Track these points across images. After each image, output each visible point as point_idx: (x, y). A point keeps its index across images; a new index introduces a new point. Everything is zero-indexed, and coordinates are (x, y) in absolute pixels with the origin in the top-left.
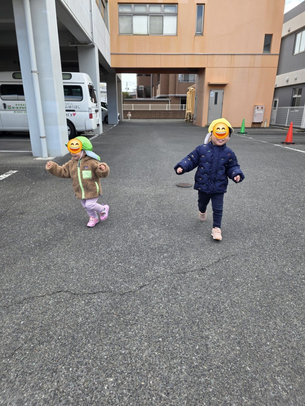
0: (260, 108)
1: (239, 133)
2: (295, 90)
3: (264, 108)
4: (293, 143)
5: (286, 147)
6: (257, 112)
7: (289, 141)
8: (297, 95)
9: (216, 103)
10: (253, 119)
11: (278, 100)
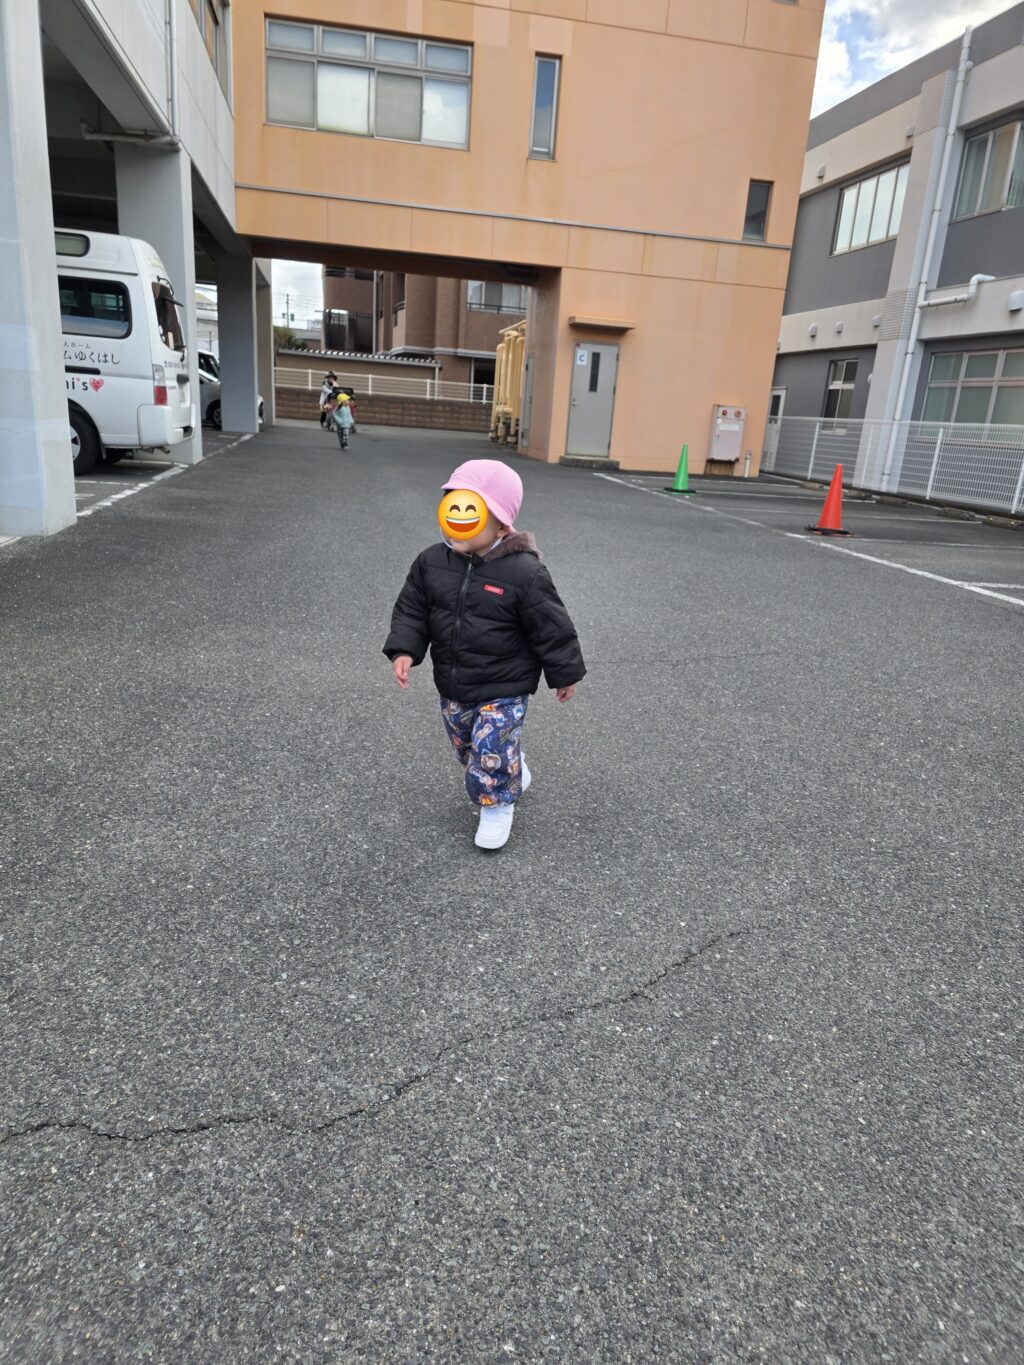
0: (731, 413)
1: (670, 490)
2: (836, 365)
3: (743, 417)
4: (844, 533)
5: (823, 544)
6: (722, 426)
7: (830, 526)
8: (841, 382)
9: (593, 386)
10: (709, 450)
11: (783, 394)
